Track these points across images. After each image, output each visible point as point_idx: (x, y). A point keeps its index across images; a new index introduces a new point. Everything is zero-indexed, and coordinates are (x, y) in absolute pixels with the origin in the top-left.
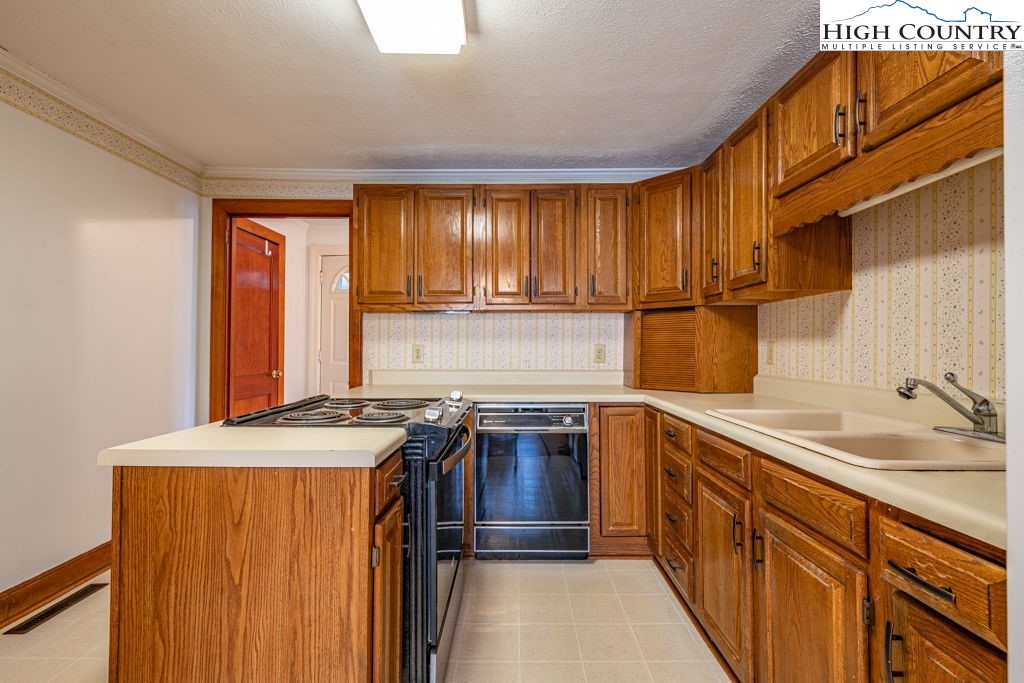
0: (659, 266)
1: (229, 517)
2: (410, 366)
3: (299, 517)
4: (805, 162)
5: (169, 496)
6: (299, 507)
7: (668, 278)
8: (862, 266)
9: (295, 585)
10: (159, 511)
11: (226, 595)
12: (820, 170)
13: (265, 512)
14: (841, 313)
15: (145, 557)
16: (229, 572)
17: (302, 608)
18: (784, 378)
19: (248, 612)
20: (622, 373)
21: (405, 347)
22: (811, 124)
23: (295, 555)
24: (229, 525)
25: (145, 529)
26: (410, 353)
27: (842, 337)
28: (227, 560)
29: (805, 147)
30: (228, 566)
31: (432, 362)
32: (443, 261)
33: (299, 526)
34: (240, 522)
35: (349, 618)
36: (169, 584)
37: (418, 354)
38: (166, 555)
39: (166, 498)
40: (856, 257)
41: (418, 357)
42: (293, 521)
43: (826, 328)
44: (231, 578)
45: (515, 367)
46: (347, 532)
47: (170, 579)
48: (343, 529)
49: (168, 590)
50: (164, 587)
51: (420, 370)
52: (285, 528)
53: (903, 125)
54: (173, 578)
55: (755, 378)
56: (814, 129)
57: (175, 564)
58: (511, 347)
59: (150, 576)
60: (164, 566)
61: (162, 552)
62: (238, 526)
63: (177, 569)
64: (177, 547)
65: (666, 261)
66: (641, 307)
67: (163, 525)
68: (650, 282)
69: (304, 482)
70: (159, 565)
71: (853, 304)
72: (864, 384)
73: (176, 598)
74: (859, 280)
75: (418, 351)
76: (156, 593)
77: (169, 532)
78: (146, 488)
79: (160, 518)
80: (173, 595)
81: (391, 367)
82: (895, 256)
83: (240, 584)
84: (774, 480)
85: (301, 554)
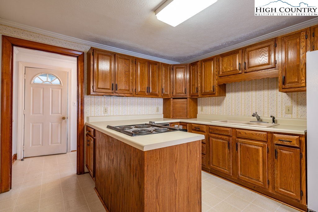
0: (179, 87)
1: (174, 160)
2: (103, 114)
3: (189, 156)
4: (229, 71)
5: (160, 158)
6: (189, 153)
7: (181, 90)
8: (228, 92)
9: (188, 175)
10: (157, 163)
11: (174, 183)
12: (233, 74)
13: (182, 156)
14: (223, 101)
15: (153, 179)
16: (174, 176)
17: (190, 181)
18: (207, 114)
19: (179, 187)
20: (163, 115)
21: (101, 108)
22: (231, 64)
23: (188, 167)
24: (174, 163)
25: (153, 170)
26: (102, 110)
27: (223, 106)
28: (174, 173)
29: (229, 68)
30: (174, 175)
31: (110, 113)
32: (124, 79)
33: (189, 158)
34: (177, 161)
35: (198, 180)
36: (160, 186)
37: (106, 111)
38: (159, 177)
39: (159, 158)
40: (227, 90)
41: (106, 112)
42: (187, 157)
43: (219, 104)
44: (175, 178)
45: (136, 114)
46: (197, 157)
47: (160, 184)
48: (197, 156)
49: (160, 188)
50: (159, 187)
51: (106, 116)
52: (186, 160)
53: (254, 70)
54: (161, 184)
55: (197, 115)
56: (232, 65)
57: (161, 179)
58: (135, 108)
59: (155, 186)
60: (158, 180)
61: (158, 176)
62: (176, 162)
63: (162, 180)
64: (162, 173)
65: (180, 86)
66: (173, 97)
67: (158, 167)
68: (176, 91)
69: (189, 146)
70: (157, 181)
71: (226, 99)
72: (229, 115)
73: (162, 189)
74: (227, 95)
75: (106, 109)
76: (156, 190)
77: (160, 169)
78: (153, 157)
79: (157, 165)
80: (161, 189)
81: (96, 115)
82: (236, 91)
83: (177, 179)
84: (241, 133)
85: (189, 166)
